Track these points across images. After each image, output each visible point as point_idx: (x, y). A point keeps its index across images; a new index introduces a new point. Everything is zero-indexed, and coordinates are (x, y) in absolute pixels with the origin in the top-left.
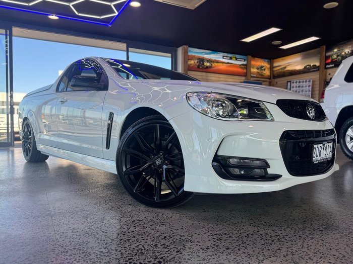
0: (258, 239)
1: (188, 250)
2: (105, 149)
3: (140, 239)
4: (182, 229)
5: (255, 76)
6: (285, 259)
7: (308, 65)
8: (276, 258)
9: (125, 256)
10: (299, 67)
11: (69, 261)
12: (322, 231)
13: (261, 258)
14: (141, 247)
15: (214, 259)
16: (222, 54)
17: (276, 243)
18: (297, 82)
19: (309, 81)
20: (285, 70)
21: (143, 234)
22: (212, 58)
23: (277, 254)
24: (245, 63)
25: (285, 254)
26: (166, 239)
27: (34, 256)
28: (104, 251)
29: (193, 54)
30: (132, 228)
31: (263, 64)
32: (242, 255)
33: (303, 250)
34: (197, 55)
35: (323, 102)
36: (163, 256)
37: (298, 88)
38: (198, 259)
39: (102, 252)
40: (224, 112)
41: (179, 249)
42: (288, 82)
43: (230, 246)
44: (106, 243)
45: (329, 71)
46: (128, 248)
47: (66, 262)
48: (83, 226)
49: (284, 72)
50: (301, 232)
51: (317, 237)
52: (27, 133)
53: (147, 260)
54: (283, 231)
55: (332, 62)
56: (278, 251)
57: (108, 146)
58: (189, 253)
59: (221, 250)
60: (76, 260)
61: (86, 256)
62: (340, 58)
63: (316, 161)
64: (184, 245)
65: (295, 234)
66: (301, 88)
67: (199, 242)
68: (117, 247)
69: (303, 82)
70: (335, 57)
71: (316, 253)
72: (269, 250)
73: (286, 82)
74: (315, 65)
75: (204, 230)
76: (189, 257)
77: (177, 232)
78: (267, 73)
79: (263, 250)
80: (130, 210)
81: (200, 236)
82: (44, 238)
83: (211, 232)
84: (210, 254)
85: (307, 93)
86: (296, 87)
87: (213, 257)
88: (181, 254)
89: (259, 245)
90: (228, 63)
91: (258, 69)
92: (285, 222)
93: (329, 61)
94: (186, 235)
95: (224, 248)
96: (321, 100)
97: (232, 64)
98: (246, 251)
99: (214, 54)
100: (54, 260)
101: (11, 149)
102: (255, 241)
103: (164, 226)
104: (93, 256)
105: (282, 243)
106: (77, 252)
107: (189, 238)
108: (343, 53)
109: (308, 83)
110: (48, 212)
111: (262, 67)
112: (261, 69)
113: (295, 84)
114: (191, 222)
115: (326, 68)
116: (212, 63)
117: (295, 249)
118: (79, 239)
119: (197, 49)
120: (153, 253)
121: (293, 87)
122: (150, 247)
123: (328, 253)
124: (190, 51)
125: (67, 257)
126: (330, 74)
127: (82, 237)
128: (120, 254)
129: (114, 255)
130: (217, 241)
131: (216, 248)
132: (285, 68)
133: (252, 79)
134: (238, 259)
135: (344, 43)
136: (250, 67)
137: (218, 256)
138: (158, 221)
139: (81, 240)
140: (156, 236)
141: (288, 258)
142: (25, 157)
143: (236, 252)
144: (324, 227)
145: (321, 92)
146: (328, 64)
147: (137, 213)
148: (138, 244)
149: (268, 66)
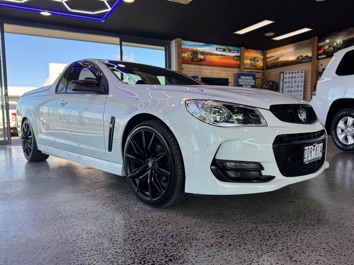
0: (256, 235)
1: (195, 248)
2: (107, 151)
3: (150, 239)
4: (187, 227)
5: (248, 67)
6: (281, 253)
7: (300, 56)
8: (273, 252)
9: (139, 255)
10: (292, 58)
11: (89, 261)
12: (314, 225)
13: (260, 253)
14: (151, 246)
15: (218, 255)
16: (215, 46)
17: (273, 238)
18: (289, 73)
19: (302, 72)
20: (278, 61)
21: (152, 233)
22: (205, 51)
23: (273, 249)
24: (238, 54)
25: (281, 248)
26: (173, 237)
27: (57, 258)
28: (119, 251)
29: (187, 47)
30: (141, 228)
31: (256, 56)
32: (243, 251)
33: (297, 244)
34: (191, 48)
35: (315, 95)
36: (172, 254)
37: (291, 79)
38: (204, 256)
39: (117, 252)
40: (221, 118)
41: (186, 247)
42: (281, 73)
43: (232, 243)
44: (120, 244)
45: (321, 62)
46: (140, 247)
47: (87, 263)
48: (95, 228)
49: (277, 63)
50: (295, 227)
51: (309, 231)
52: (26, 133)
53: (158, 259)
54: (278, 227)
55: (324, 53)
56: (275, 246)
57: (110, 149)
58: (195, 251)
59: (224, 247)
60: (95, 260)
61: (104, 257)
62: (331, 48)
63: (307, 162)
64: (190, 243)
65: (290, 230)
66: (294, 79)
67: (204, 240)
68: (130, 247)
69: (296, 73)
70: (327, 47)
71: (308, 247)
72: (266, 245)
73: (279, 72)
74: (308, 56)
75: (207, 228)
76: (196, 254)
77: (183, 230)
78: (260, 64)
79: (261, 245)
80: (136, 210)
81: (204, 234)
82: (61, 240)
83: (213, 229)
84: (215, 250)
85: (300, 83)
86: (289, 78)
87: (217, 253)
88: (189, 251)
89: (258, 241)
90: (222, 55)
91: (251, 60)
92: (280, 217)
93: (321, 51)
94: (191, 233)
95: (227, 245)
96: (313, 93)
97: (225, 55)
98: (246, 247)
99: (207, 46)
100: (75, 261)
101: (8, 147)
102: (254, 238)
103: (170, 225)
104: (110, 256)
105: (278, 238)
106: (95, 253)
107: (195, 236)
108: (335, 44)
109: (300, 74)
110: (60, 215)
111: (255, 58)
112: (254, 60)
113: (288, 75)
114: (194, 221)
115: (318, 59)
116: (206, 56)
117: (289, 244)
118: (95, 240)
119: (190, 42)
120: (164, 251)
121: (286, 78)
122: (160, 246)
123: (318, 246)
124: (184, 44)
125: (86, 258)
126: (322, 65)
127: (96, 238)
128: (134, 254)
129: (129, 255)
130: (220, 238)
131: (219, 245)
132: (278, 58)
133: (245, 70)
134: (239, 254)
135: (336, 34)
136: (243, 59)
137: (221, 252)
138: (164, 220)
139: (96, 241)
140: (164, 235)
141: (283, 252)
142: (26, 157)
143: (238, 248)
144: (315, 221)
145: (313, 84)
146: (320, 55)
147: (143, 213)
148: (149, 243)
149: (261, 57)
